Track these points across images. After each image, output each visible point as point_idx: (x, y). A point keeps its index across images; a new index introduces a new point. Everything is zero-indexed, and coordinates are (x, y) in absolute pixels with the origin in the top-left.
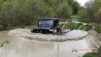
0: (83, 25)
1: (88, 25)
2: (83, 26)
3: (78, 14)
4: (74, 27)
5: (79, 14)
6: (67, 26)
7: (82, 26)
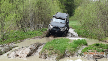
0: (86, 45)
1: (98, 45)
2: (87, 48)
3: (75, 16)
4: (65, 50)
5: (77, 17)
6: (49, 49)
7: (85, 47)
